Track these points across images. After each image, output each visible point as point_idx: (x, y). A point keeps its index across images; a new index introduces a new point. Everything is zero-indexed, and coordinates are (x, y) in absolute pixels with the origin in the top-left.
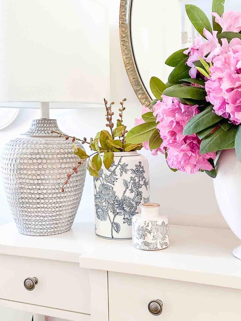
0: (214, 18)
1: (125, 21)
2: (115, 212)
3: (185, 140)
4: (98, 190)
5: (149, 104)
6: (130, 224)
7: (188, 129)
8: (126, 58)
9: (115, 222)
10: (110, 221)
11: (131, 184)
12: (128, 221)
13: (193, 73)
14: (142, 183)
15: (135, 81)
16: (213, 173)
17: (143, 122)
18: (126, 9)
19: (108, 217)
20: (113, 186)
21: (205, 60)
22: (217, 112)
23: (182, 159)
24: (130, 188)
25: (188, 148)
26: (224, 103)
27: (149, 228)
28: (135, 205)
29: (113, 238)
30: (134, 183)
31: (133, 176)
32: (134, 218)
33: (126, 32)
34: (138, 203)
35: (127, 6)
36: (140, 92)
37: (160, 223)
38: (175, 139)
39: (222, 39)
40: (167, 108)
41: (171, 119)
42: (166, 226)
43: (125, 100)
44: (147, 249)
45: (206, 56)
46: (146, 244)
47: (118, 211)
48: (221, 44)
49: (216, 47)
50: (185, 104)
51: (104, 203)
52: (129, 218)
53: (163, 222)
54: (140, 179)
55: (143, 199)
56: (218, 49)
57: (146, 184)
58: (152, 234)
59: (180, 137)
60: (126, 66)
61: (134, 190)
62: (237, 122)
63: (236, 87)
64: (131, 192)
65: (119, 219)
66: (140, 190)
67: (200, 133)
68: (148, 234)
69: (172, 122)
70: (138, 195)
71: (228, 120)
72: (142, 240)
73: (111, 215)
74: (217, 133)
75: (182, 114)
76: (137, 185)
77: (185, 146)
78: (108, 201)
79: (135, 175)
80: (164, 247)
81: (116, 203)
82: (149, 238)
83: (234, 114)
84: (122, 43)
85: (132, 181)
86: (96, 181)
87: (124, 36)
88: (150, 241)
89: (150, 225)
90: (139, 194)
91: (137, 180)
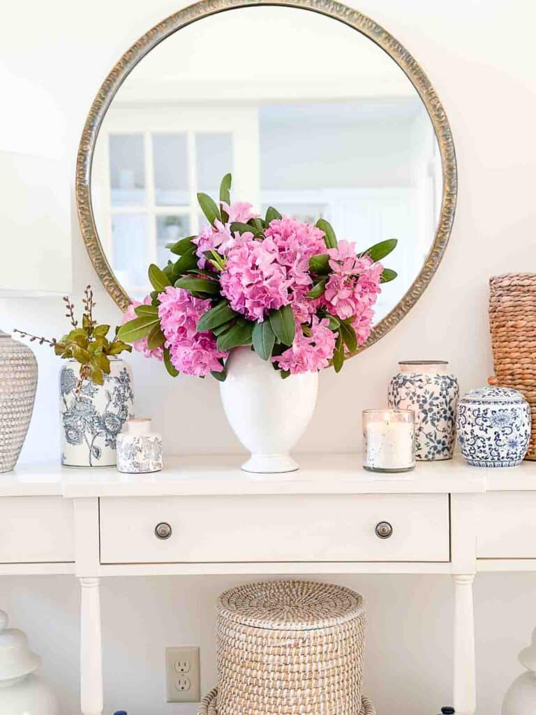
0: (221, 206)
1: (84, 182)
2: (94, 432)
3: (196, 338)
4: (69, 406)
5: (119, 293)
6: (114, 447)
7: (202, 325)
8: (86, 231)
9: (94, 444)
10: (88, 444)
11: (115, 396)
12: (112, 444)
13: (201, 263)
14: (127, 395)
15: (99, 263)
16: (222, 376)
17: (136, 317)
18: (85, 166)
19: (84, 440)
20: (91, 398)
21: (217, 252)
22: (233, 308)
23: (193, 358)
24: (113, 401)
25: (200, 346)
26: (243, 298)
27: (140, 445)
28: (119, 423)
29: (91, 466)
30: (119, 395)
31: (118, 385)
32: (119, 437)
33: (85, 196)
34: (123, 420)
35: (86, 163)
36: (107, 277)
37: (152, 439)
38: (185, 336)
39: (235, 232)
40: (175, 301)
41: (181, 314)
42: (159, 443)
43: (89, 287)
44: (138, 471)
45: (217, 247)
46: (137, 465)
47: (98, 431)
48: (234, 237)
49: (229, 239)
50: (197, 297)
51: (79, 423)
52: (113, 440)
53: (157, 439)
54: (126, 390)
55: (128, 416)
56: (231, 242)
57: (131, 396)
58: (143, 453)
59: (191, 334)
60: (86, 243)
61: (119, 403)
62: (254, 318)
63: (254, 282)
64: (115, 407)
65: (100, 442)
66: (125, 403)
67: (215, 329)
68: (139, 453)
69: (183, 316)
70: (123, 410)
71: (244, 315)
72: (131, 461)
73: (89, 437)
74: (232, 329)
75: (193, 309)
76: (121, 398)
77: (196, 344)
78: (86, 418)
79: (120, 384)
80: (157, 469)
81: (96, 421)
82: (140, 458)
83: (252, 310)
84: (80, 211)
85: (116, 393)
86: (67, 394)
87: (82, 201)
88: (140, 461)
89: (141, 441)
90: (124, 408)
91: (122, 392)
